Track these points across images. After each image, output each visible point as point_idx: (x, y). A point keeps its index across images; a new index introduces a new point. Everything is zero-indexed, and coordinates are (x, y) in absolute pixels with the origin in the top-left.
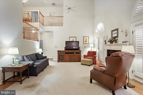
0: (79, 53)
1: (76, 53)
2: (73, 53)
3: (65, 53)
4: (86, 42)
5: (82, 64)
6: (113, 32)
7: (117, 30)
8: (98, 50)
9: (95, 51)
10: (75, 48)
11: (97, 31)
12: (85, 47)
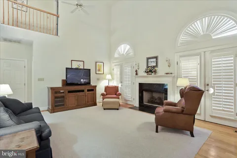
0: (92, 90)
1: (88, 90)
2: (83, 91)
3: (67, 92)
4: (99, 70)
5: (104, 109)
6: (149, 60)
7: (156, 58)
8: (120, 84)
9: (116, 86)
10: (85, 80)
11: (116, 55)
12: (98, 79)
